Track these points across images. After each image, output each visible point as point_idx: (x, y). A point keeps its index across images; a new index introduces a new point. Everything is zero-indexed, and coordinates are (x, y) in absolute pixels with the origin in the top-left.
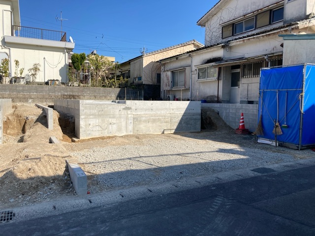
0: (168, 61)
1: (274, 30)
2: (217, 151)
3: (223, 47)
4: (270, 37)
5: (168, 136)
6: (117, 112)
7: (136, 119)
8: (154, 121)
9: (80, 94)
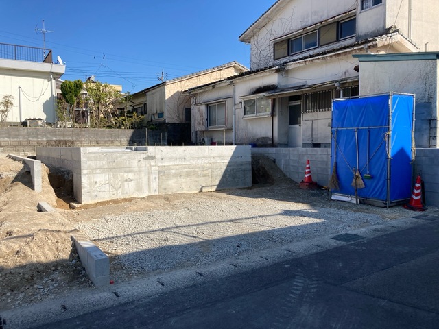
0: (201, 91)
1: (345, 48)
2: (280, 214)
3: (277, 71)
4: (340, 57)
5: (209, 195)
6: (135, 164)
7: (163, 173)
8: (188, 175)
9: (74, 139)
